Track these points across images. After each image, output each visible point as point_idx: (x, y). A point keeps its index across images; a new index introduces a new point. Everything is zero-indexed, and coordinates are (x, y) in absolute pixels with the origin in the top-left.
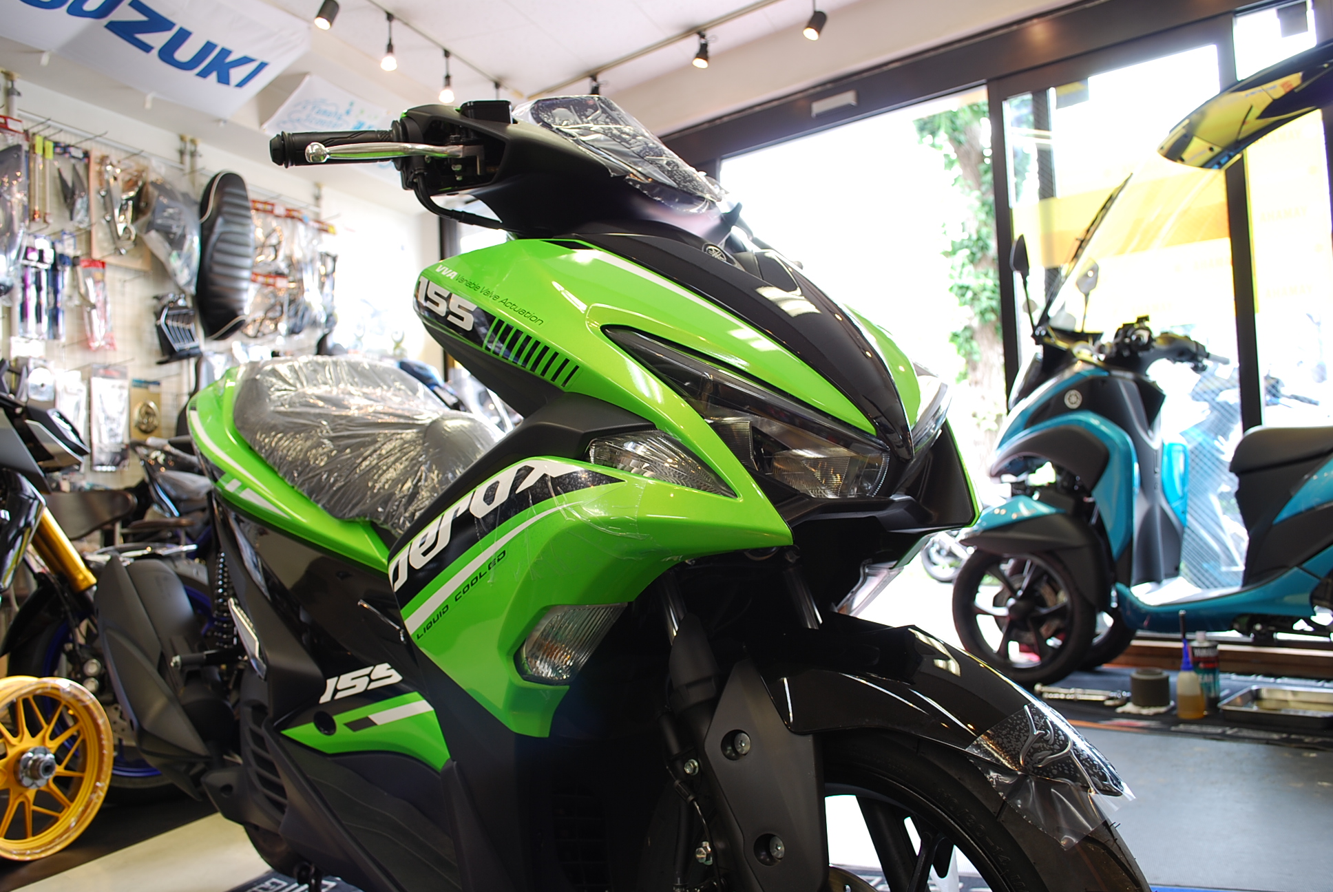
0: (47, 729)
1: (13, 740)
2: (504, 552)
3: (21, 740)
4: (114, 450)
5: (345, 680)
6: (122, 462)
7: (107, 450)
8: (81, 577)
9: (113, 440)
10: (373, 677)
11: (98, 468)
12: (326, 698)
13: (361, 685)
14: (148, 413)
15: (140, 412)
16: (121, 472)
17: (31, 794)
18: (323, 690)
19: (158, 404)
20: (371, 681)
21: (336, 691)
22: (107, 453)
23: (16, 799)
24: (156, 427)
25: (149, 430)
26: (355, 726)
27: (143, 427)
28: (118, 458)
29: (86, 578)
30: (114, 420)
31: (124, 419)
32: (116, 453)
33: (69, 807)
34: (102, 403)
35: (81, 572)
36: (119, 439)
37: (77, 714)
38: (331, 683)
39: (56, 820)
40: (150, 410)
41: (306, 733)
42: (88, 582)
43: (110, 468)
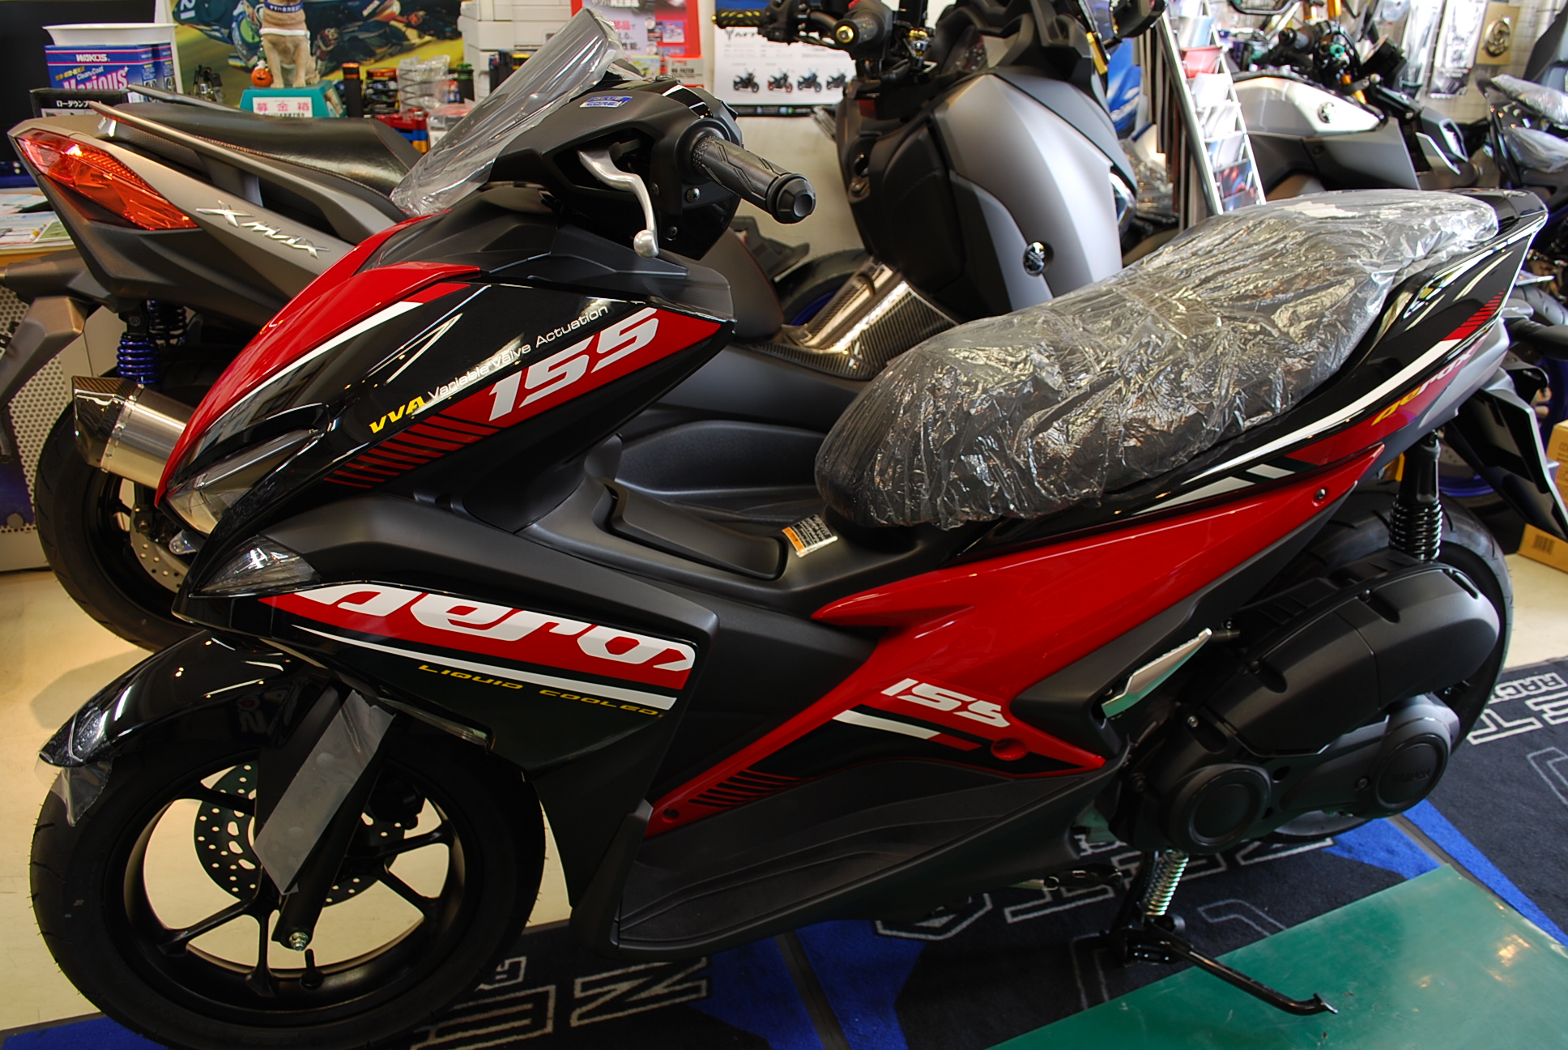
4: (1454, 75)
6: (1461, 89)
7: (1448, 75)
9: (1456, 64)
11: (1433, 96)
14: (1502, 33)
15: (1493, 30)
16: (1456, 100)
19: (1515, 20)
22: (1447, 78)
24: (1506, 49)
25: (1497, 52)
27: (1492, 49)
28: (1457, 85)
30: (1463, 39)
31: (1472, 41)
32: (1455, 79)
34: (1454, 20)
36: (1462, 64)
40: (1504, 29)
43: (1443, 96)
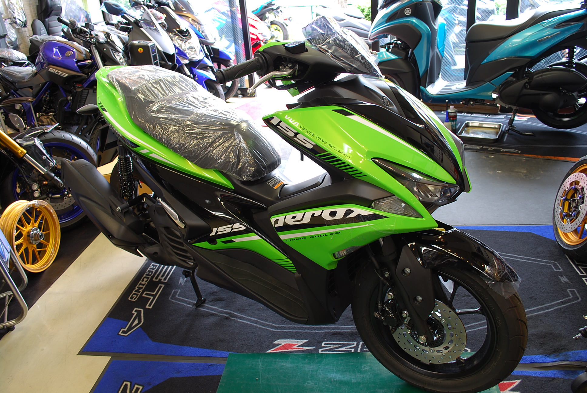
0: (33, 220)
1: (24, 229)
2: (339, 233)
3: (26, 228)
5: (221, 229)
8: (20, 151)
10: (233, 228)
12: (213, 234)
13: (228, 230)
17: (35, 246)
18: (211, 231)
20: (232, 229)
21: (217, 232)
23: (31, 249)
26: (225, 242)
29: (22, 152)
33: (48, 245)
35: (19, 149)
37: (41, 210)
38: (215, 230)
39: (45, 251)
41: (205, 245)
42: (24, 153)
